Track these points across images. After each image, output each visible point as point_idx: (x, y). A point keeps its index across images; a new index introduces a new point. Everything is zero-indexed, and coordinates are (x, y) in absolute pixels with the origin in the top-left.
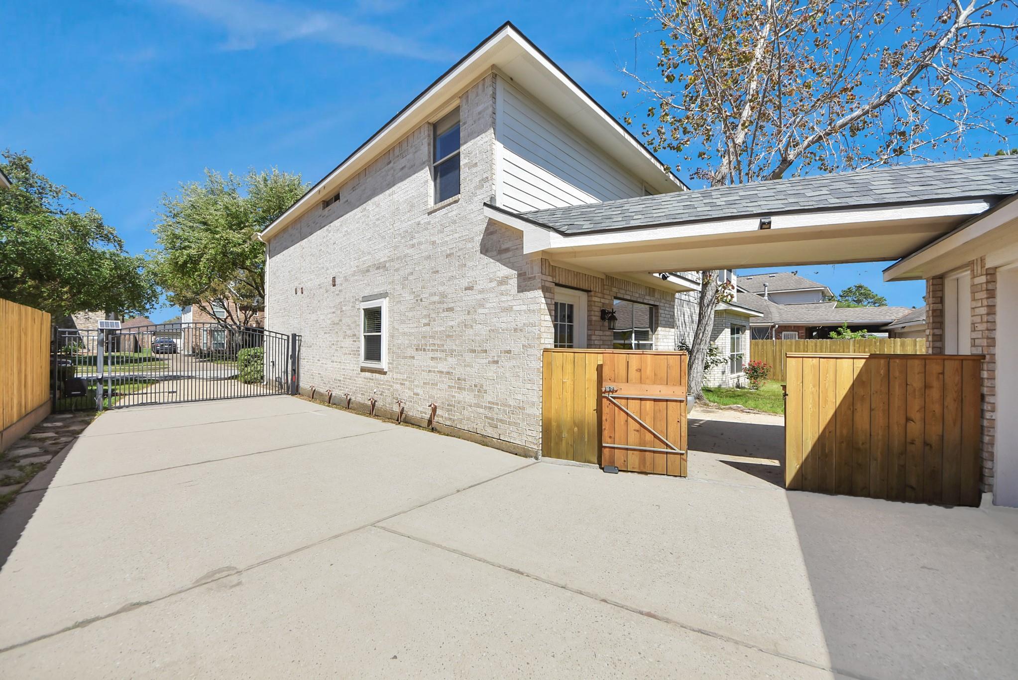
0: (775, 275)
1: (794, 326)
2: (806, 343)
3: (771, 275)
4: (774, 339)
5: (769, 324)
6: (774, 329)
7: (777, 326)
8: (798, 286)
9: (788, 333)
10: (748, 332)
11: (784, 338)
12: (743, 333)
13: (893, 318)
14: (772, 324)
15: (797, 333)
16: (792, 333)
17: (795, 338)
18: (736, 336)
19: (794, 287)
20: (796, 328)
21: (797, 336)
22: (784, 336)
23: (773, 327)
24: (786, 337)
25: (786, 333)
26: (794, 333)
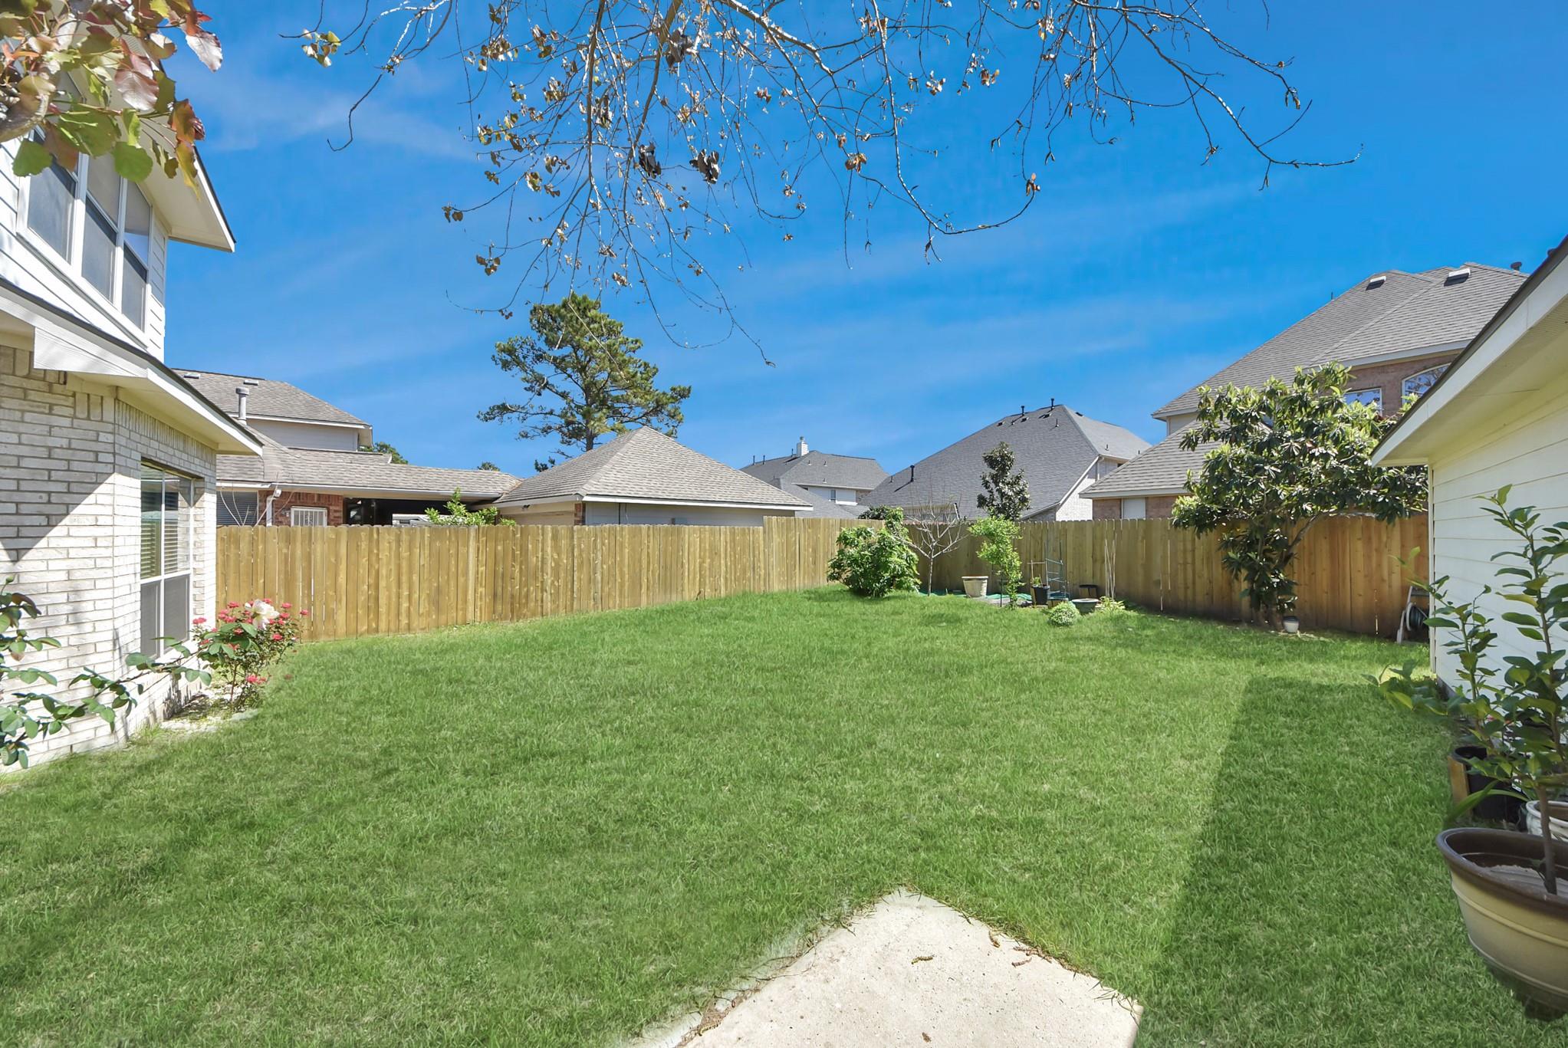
0: (257, 382)
1: (319, 496)
2: (375, 536)
3: (247, 381)
4: (269, 524)
5: (259, 486)
6: (270, 499)
7: (279, 492)
8: (313, 416)
9: (305, 509)
10: (209, 501)
11: (296, 523)
12: (191, 503)
13: (499, 490)
14: (267, 486)
15: (325, 511)
16: (314, 510)
17: (321, 524)
18: (163, 514)
19: (303, 414)
20: (322, 499)
21: (325, 519)
22: (296, 517)
23: (269, 493)
24: (301, 519)
25: (299, 509)
26: (319, 510)
